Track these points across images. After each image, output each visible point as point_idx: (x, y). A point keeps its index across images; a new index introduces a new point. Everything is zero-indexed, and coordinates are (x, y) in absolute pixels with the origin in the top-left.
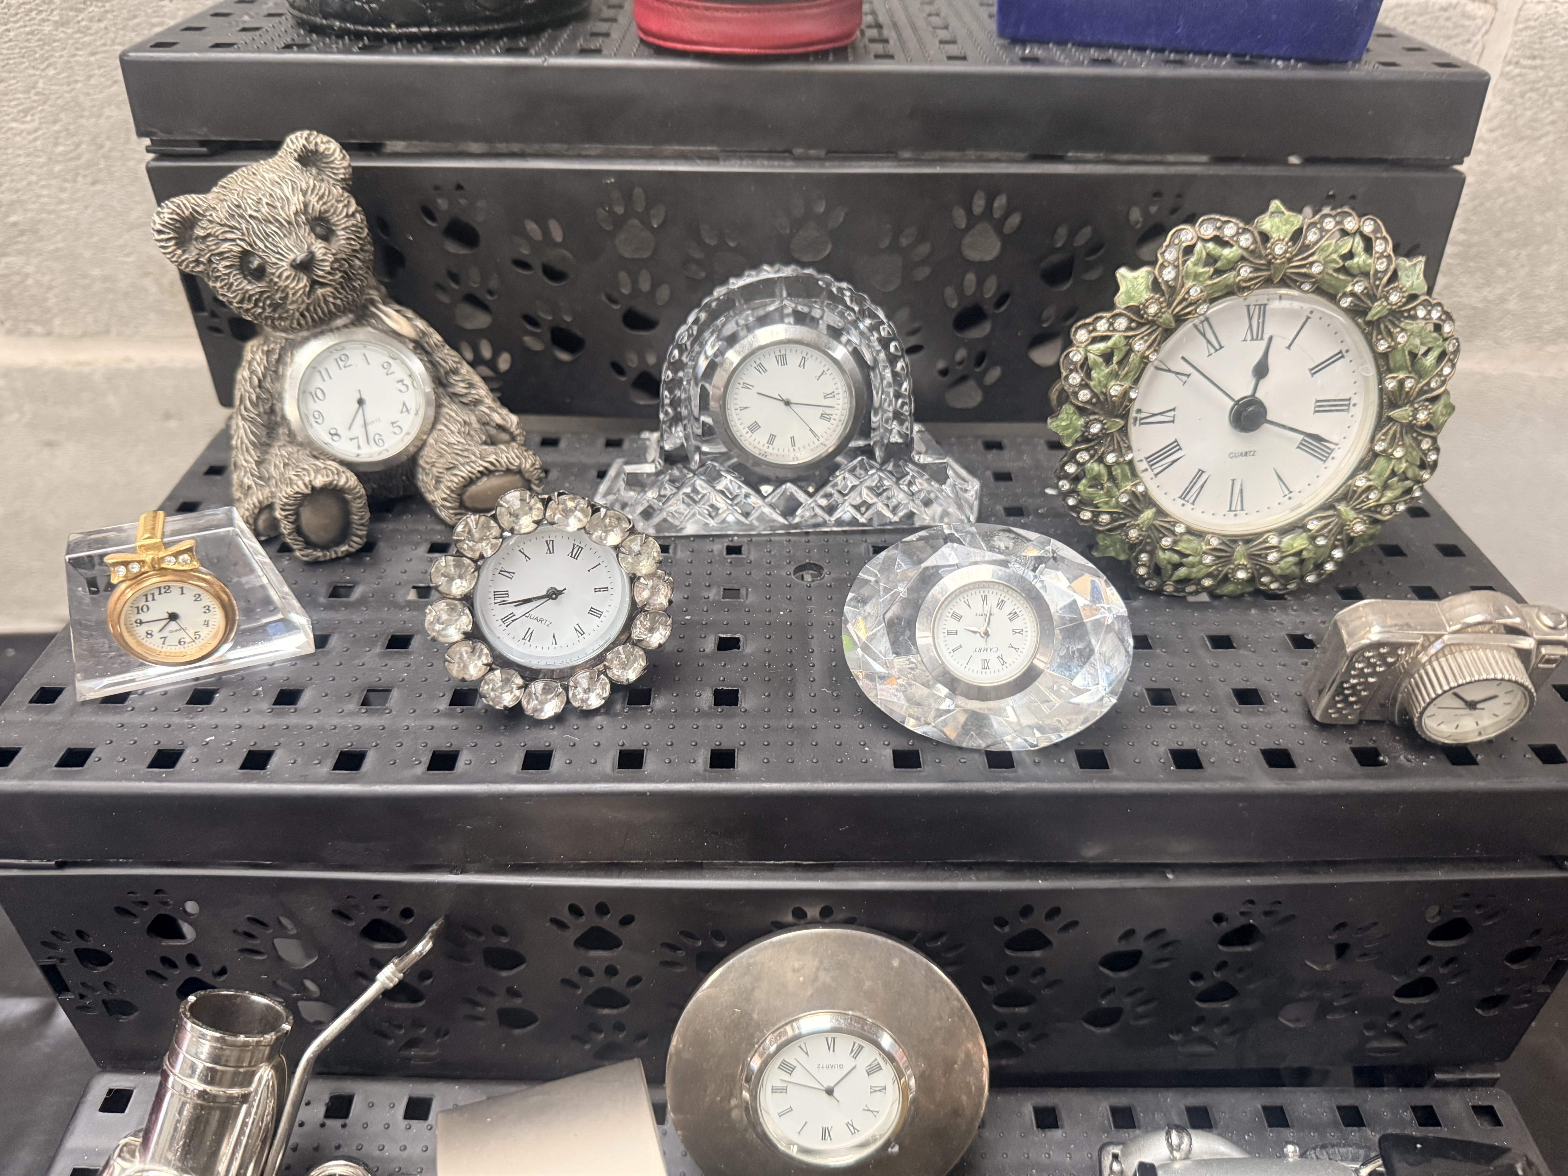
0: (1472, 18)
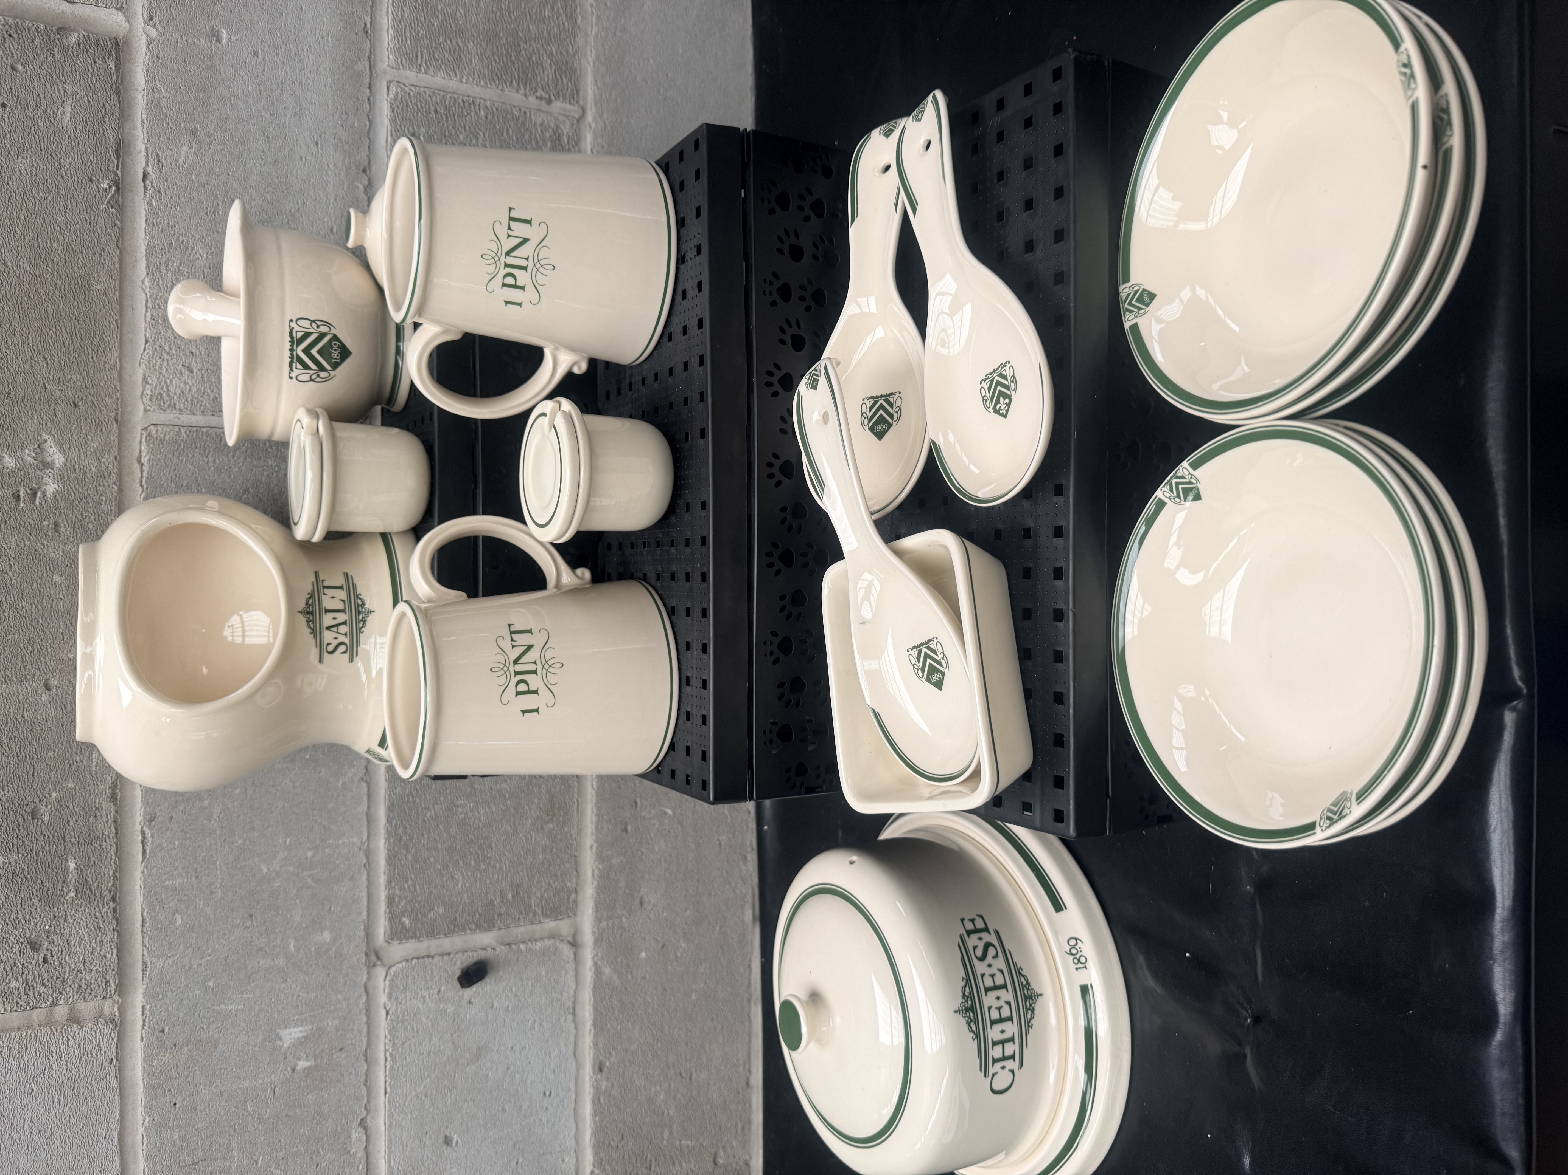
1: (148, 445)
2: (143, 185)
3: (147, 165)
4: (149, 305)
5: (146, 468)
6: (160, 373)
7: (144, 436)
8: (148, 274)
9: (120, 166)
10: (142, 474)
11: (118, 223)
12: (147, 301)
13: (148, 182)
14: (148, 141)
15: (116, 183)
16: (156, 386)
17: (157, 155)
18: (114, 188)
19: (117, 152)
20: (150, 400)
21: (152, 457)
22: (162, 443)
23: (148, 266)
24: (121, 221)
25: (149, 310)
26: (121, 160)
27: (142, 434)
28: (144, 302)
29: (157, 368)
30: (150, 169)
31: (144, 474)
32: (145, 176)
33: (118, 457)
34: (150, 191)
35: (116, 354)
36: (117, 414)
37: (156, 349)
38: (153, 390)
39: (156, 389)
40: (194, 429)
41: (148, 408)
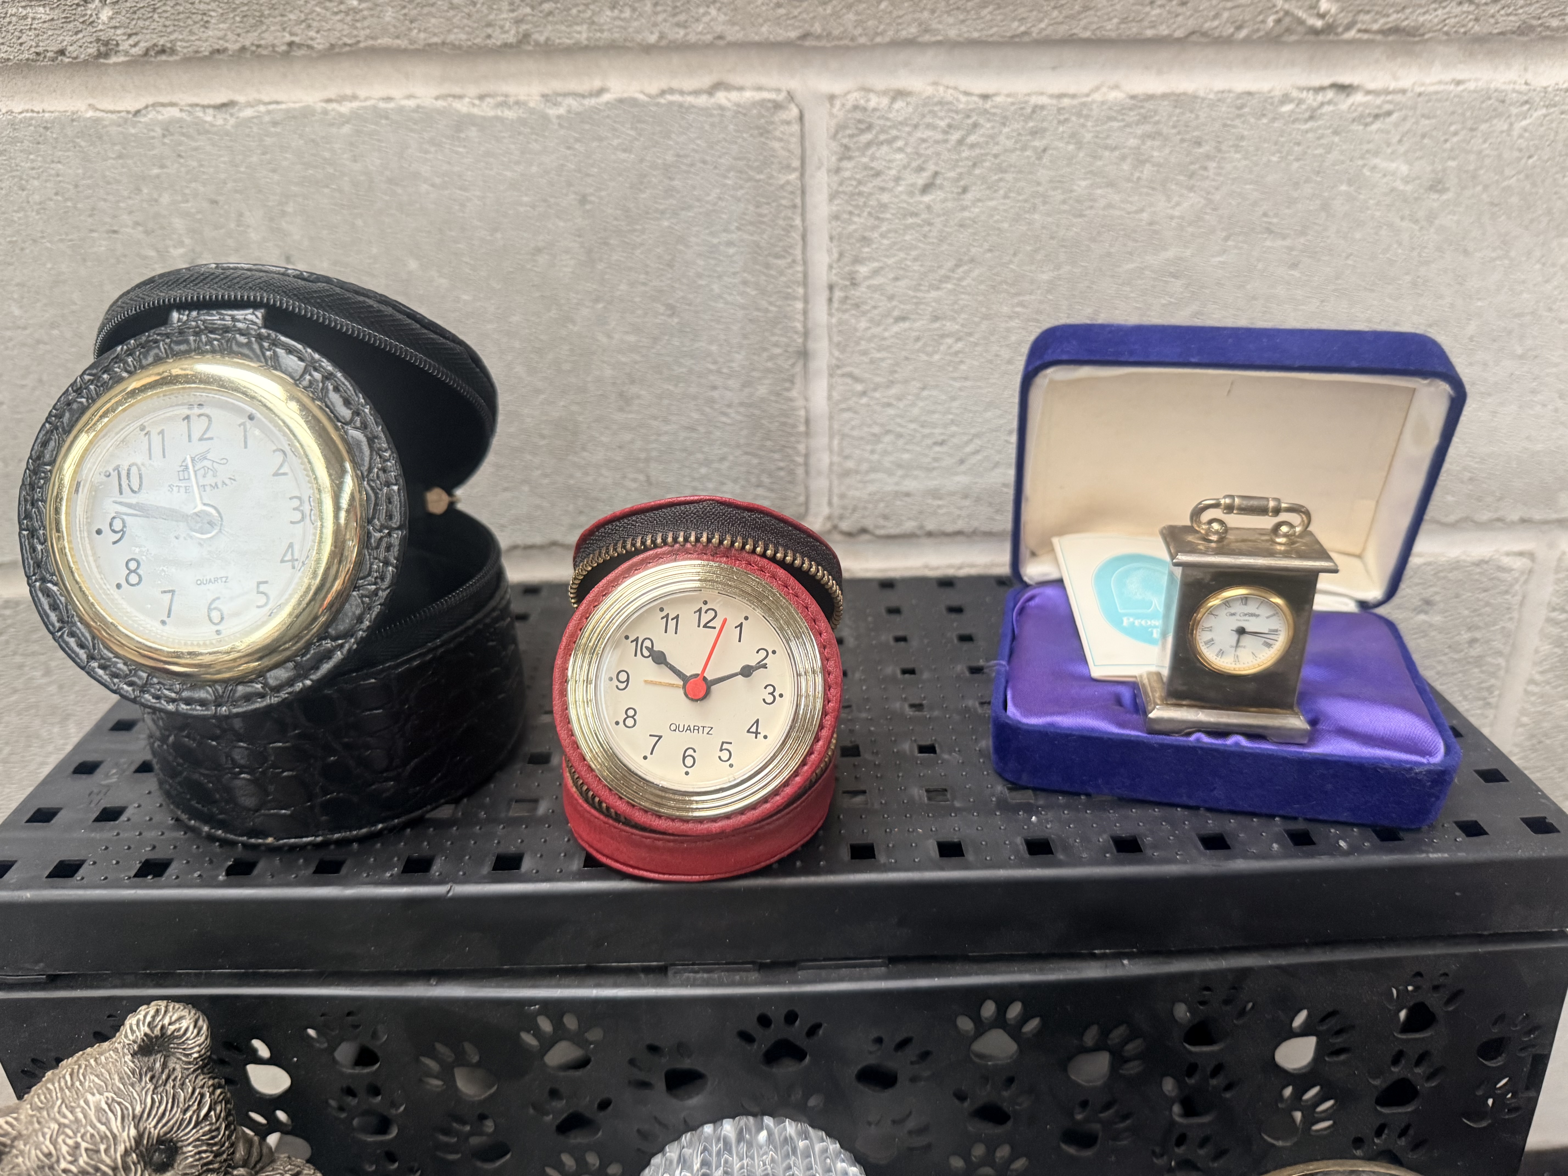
0: (1509, 570)
1: (754, 104)
2: (1327, 82)
3: (1368, 92)
4: (1066, 102)
5: (702, 100)
6: (916, 126)
7: (772, 96)
8: (1133, 97)
9: (1366, 36)
10: (690, 93)
11: (1243, 34)
12: (1074, 96)
13: (1330, 94)
14: (1420, 95)
15: (1329, 29)
16: (888, 119)
17: (1389, 114)
18: (1319, 24)
19: (1396, 30)
20: (856, 108)
21: (728, 114)
22: (761, 135)
23: (1150, 97)
24: (1247, 41)
25: (1054, 102)
26: (1379, 37)
27: (778, 90)
28: (1072, 90)
29: (929, 119)
30: (1358, 98)
31: (690, 99)
32: (1344, 89)
33: (721, 43)
34: (1312, 100)
35: (953, 33)
36: (819, 37)
37: (968, 117)
38: (878, 114)
39: (879, 118)
40: (798, 201)
41: (838, 103)
